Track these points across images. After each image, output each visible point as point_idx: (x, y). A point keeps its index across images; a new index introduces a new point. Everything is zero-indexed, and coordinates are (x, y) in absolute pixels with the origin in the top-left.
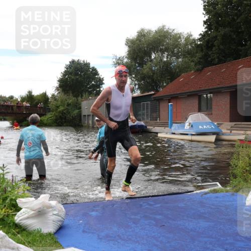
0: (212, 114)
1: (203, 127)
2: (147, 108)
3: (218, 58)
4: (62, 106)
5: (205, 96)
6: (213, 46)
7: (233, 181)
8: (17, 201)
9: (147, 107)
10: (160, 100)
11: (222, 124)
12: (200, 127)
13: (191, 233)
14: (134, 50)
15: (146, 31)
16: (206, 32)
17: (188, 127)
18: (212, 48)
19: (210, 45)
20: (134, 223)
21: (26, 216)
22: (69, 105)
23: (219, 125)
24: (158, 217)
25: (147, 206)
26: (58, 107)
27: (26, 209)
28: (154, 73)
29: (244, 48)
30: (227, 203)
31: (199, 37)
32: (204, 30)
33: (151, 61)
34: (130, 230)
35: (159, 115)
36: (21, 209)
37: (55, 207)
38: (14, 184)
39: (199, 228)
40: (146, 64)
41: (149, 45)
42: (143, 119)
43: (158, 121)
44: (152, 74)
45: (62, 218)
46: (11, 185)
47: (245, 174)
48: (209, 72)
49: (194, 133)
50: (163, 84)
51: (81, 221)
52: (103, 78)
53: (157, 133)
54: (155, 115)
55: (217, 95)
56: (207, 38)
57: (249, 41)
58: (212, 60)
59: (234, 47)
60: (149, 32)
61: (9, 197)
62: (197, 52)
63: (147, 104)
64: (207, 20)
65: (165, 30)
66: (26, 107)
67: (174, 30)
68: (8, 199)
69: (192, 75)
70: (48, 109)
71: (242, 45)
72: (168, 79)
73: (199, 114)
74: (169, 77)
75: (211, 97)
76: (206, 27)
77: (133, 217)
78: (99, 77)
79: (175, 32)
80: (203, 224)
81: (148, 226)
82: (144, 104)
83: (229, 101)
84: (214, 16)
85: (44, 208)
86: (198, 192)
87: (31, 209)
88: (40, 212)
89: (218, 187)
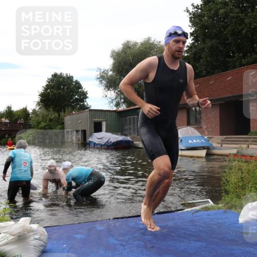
0: (201, 128)
1: (193, 141)
3: (206, 69)
4: (43, 121)
6: (200, 58)
7: (225, 197)
9: (134, 121)
11: (212, 138)
12: (190, 141)
14: (120, 63)
15: (132, 43)
16: (193, 44)
18: (200, 60)
19: (197, 57)
20: (122, 245)
21: (5, 241)
22: (51, 120)
23: (209, 139)
24: (148, 237)
26: (39, 123)
27: (5, 234)
28: (140, 85)
29: (232, 59)
30: (220, 221)
31: (187, 49)
32: (191, 42)
34: (117, 253)
37: (36, 230)
39: (191, 249)
41: (134, 57)
42: (130, 134)
44: (137, 87)
45: (44, 242)
48: (197, 84)
49: (183, 148)
51: (65, 246)
52: (86, 92)
56: (194, 50)
57: (236, 52)
59: (222, 59)
60: (135, 44)
63: (134, 118)
64: (193, 31)
65: (151, 42)
66: (5, 124)
70: (29, 125)
71: (230, 57)
73: (188, 127)
75: (200, 110)
76: (193, 39)
78: (83, 91)
82: (130, 119)
83: (218, 114)
84: (200, 28)
85: (24, 232)
86: (189, 209)
87: (10, 234)
88: (20, 236)
89: (210, 204)
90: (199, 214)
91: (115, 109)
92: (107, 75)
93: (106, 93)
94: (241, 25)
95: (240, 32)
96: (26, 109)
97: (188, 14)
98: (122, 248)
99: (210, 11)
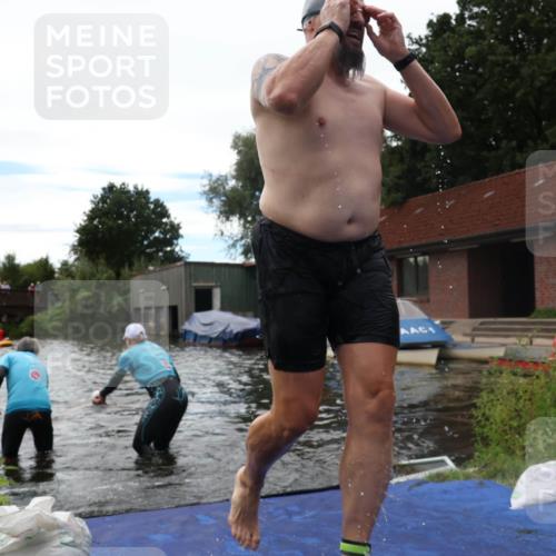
0: (428, 301)
5: (412, 260)
7: (481, 452)
11: (451, 323)
12: (403, 331)
18: (424, 156)
23: (445, 325)
24: (311, 541)
25: (283, 517)
29: (493, 153)
30: (469, 506)
37: (66, 525)
52: (178, 224)
55: (439, 258)
57: (504, 138)
58: (425, 181)
59: (473, 153)
71: (490, 148)
73: (400, 301)
75: (424, 262)
78: (172, 222)
83: (465, 272)
86: (402, 479)
87: (8, 534)
88: (30, 538)
89: (448, 467)
90: (424, 488)
91: (241, 260)
92: (224, 189)
93: (223, 227)
96: (47, 260)
99: (444, 49)
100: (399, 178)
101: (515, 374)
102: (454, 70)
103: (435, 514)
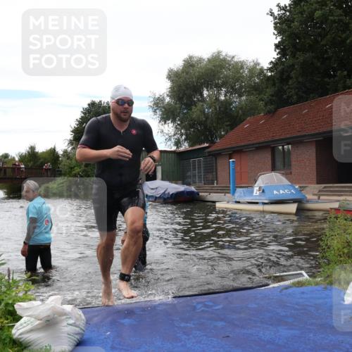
0: (291, 173)
1: (279, 192)
2: (199, 168)
3: (297, 94)
4: (77, 166)
5: (280, 147)
6: (289, 77)
7: (325, 268)
8: (15, 306)
9: (199, 165)
10: (217, 155)
11: (306, 187)
12: (275, 192)
13: (268, 346)
14: (180, 86)
15: (195, 59)
16: (279, 59)
17: (258, 192)
18: (288, 82)
19: (284, 77)
20: (185, 333)
21: (29, 327)
22: (87, 165)
23: (302, 188)
24: (220, 324)
25: (203, 308)
26: (72, 168)
27: (29, 318)
28: (207, 117)
29: (332, 79)
30: (318, 302)
31: (270, 66)
32: (276, 57)
33: (203, 100)
34: (179, 344)
35: (217, 177)
36: (21, 318)
37: (69, 313)
38: (11, 281)
39: (279, 339)
40: (196, 106)
41: (199, 78)
42: (194, 182)
43: (215, 185)
44: (204, 119)
45: (81, 329)
46: (6, 283)
47: (341, 259)
48: (285, 114)
49: (266, 201)
50: (221, 133)
51: (109, 333)
53: (214, 202)
54: (210, 176)
55: (297, 147)
56: (280, 68)
57: (339, 70)
58: (289, 97)
59: (319, 79)
60: (200, 60)
61: (3, 300)
62: (267, 88)
63: (199, 161)
64: (279, 42)
65: (221, 57)
67: (233, 57)
68: (3, 304)
69: (261, 119)
70: (58, 171)
71: (330, 76)
72: (227, 126)
73: (273, 173)
74: (228, 123)
75: (288, 149)
76: (279, 53)
77: (182, 325)
79: (236, 60)
80: (284, 332)
81: (205, 338)
82: (194, 162)
83: (314, 155)
84: (289, 36)
85: (54, 315)
86: (276, 285)
87: (35, 318)
88: (48, 321)
89: (305, 278)
90: (290, 290)
91: (174, 148)
92: (163, 103)
93: (163, 128)
94: (345, 33)
95: (344, 41)
96: (54, 149)
97: (272, 18)
98: (185, 337)
99: (301, 13)
100: (272, 96)
101: (346, 220)
102: (307, 27)
103: (296, 306)
